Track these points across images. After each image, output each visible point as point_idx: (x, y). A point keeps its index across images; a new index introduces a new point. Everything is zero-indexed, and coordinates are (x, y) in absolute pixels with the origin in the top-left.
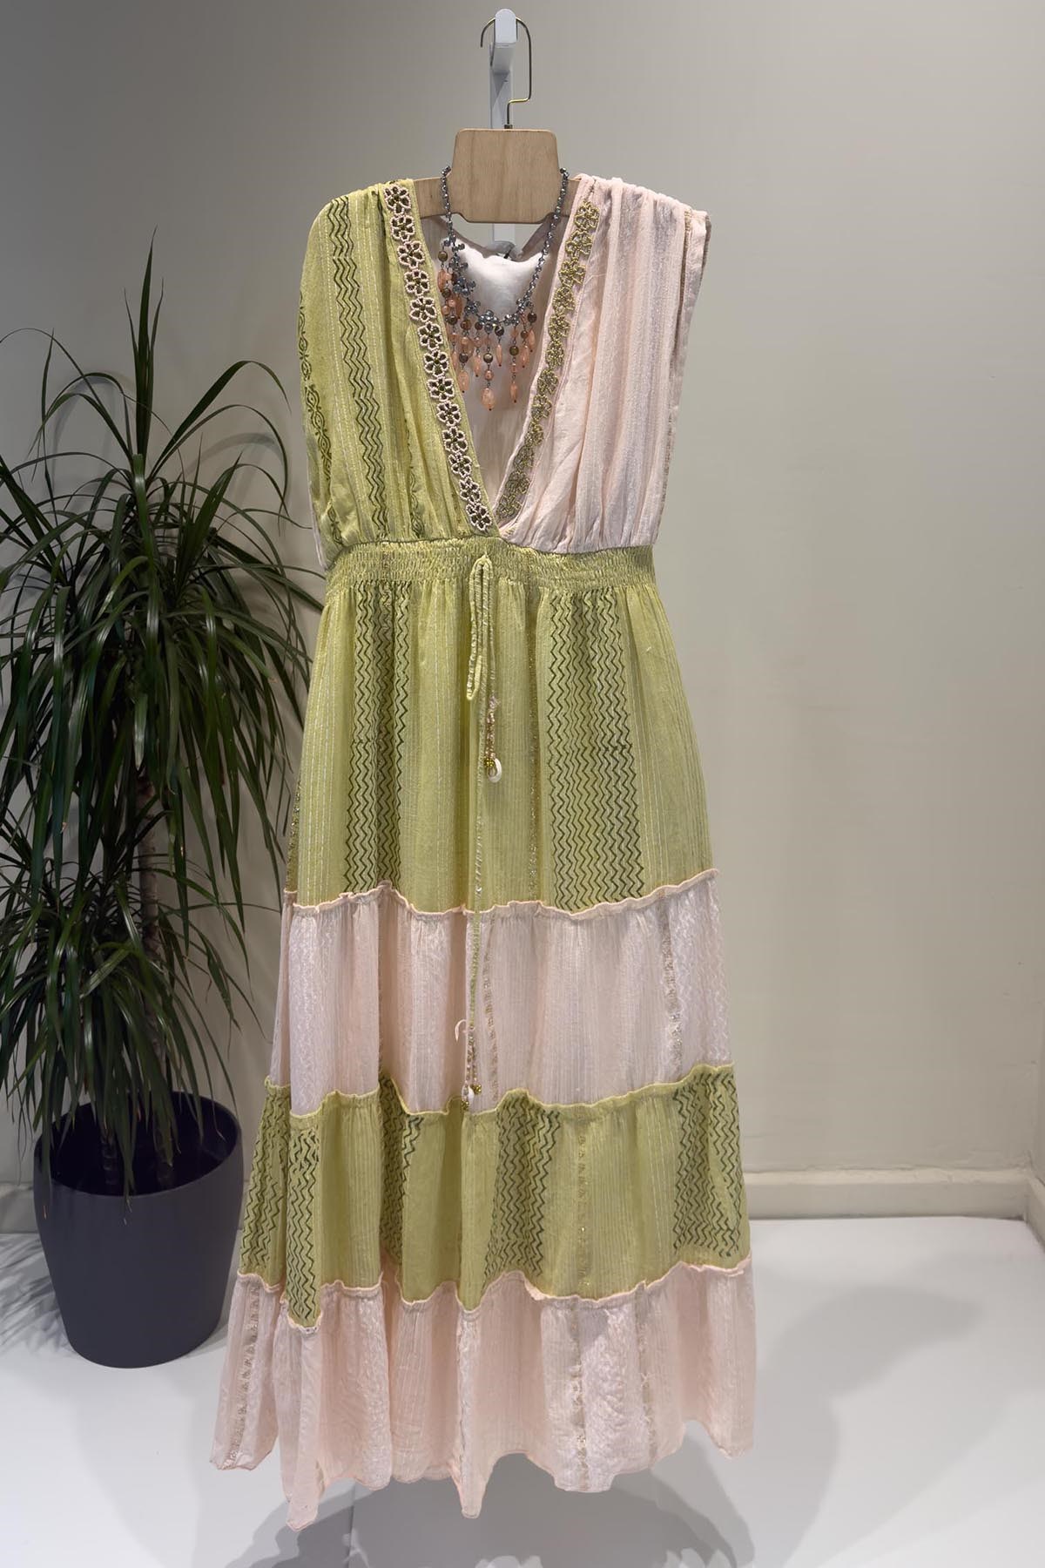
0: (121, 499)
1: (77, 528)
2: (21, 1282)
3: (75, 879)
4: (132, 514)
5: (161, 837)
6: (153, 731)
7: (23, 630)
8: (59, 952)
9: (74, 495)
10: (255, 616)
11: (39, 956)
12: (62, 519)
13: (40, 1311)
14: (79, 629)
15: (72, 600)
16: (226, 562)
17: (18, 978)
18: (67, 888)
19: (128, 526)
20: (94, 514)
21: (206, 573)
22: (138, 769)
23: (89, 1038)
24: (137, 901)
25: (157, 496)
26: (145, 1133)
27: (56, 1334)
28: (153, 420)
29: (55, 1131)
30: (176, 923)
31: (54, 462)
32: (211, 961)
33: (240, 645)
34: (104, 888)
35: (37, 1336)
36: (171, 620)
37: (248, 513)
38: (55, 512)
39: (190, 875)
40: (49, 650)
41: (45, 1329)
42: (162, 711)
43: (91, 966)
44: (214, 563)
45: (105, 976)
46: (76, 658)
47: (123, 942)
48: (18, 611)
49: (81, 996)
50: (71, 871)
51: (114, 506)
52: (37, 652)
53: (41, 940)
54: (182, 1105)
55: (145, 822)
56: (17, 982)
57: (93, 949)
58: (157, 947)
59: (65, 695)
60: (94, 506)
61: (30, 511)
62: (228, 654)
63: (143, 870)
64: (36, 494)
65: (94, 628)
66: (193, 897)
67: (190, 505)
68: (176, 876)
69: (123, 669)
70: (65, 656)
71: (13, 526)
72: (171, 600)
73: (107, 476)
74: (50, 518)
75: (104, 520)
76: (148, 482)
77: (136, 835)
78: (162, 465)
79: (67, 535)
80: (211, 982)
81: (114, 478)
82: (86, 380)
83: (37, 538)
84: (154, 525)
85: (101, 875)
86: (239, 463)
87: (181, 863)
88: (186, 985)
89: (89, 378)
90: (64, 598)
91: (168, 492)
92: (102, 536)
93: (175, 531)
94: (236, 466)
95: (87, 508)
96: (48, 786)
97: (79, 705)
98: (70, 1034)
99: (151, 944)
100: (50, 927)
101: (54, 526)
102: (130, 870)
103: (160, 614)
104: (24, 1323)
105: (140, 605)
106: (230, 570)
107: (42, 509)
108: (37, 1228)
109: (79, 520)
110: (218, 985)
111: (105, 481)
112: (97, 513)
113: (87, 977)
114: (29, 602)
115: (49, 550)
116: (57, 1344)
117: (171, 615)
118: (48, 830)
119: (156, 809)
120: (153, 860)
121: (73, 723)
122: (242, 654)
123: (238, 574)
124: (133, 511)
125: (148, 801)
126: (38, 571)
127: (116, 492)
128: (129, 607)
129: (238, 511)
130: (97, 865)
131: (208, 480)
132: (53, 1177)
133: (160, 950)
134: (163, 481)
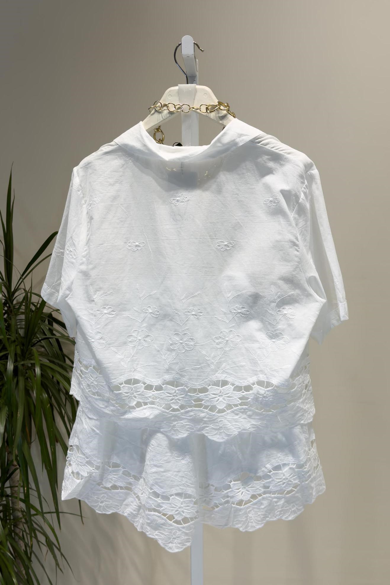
4: (6, 309)
21: (42, 339)
32: (47, 540)
36: (23, 365)
39: (31, 502)
80: (48, 551)
84: (16, 315)
103: (16, 361)
105: (6, 357)
110: (51, 552)
117: (22, 363)
124: (7, 307)
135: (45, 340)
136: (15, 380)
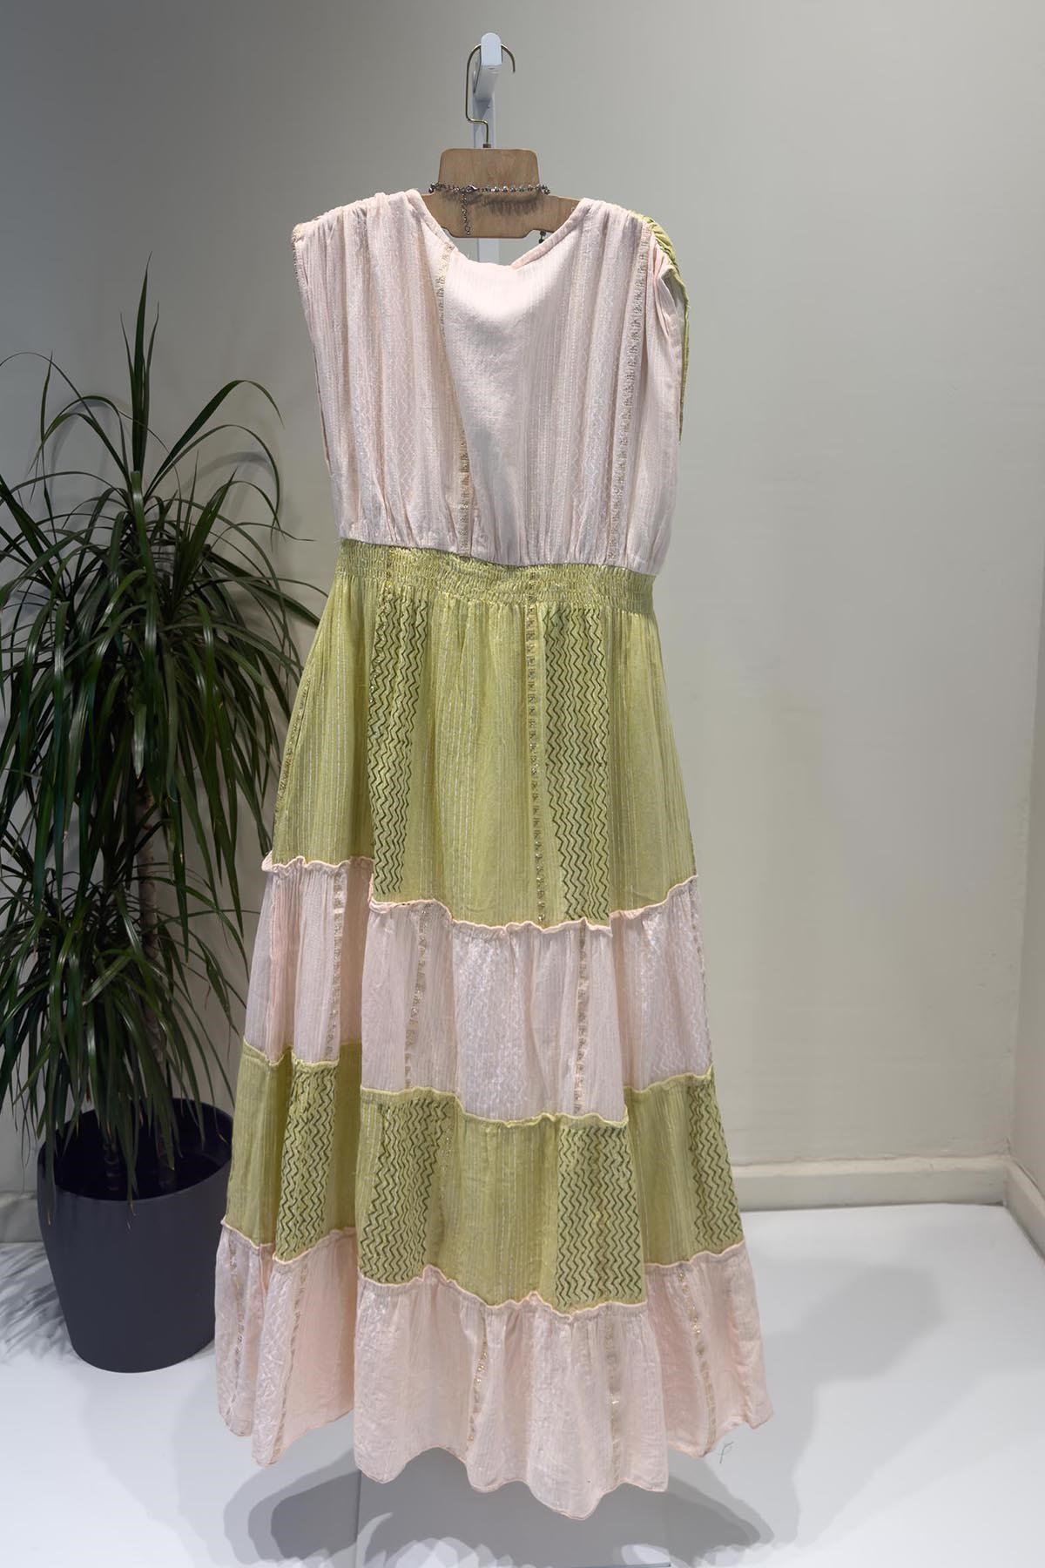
0: (118, 516)
1: (74, 545)
2: (23, 1291)
3: (76, 889)
4: (128, 532)
5: (159, 848)
6: (152, 742)
7: (24, 645)
8: (62, 960)
9: (71, 514)
10: (250, 628)
11: (41, 965)
12: (60, 537)
13: (44, 1318)
14: (78, 643)
15: (71, 615)
16: (221, 576)
17: (21, 986)
18: (68, 897)
19: (125, 542)
20: (92, 530)
21: (202, 586)
22: (138, 777)
23: (92, 1045)
24: (136, 910)
25: (153, 514)
26: (147, 1138)
27: (61, 1339)
28: (149, 436)
29: (58, 1137)
30: (175, 931)
31: (52, 481)
32: (210, 968)
33: (236, 656)
34: (104, 898)
35: (42, 1342)
36: (168, 633)
37: (241, 527)
38: (54, 531)
39: (188, 883)
40: (49, 664)
41: (49, 1336)
42: (160, 722)
43: (94, 974)
44: (210, 577)
45: (107, 983)
46: (76, 671)
47: (124, 948)
48: (18, 627)
49: (84, 1003)
50: (72, 881)
51: (111, 524)
52: (37, 666)
53: (42, 950)
54: (184, 1110)
55: (143, 833)
56: (20, 991)
57: (94, 957)
58: (156, 955)
59: (65, 708)
60: (92, 524)
61: (30, 529)
62: (223, 666)
63: (143, 879)
64: (36, 513)
65: (93, 642)
66: (192, 903)
67: (186, 522)
68: (176, 883)
69: (122, 682)
70: (66, 669)
71: (13, 544)
72: (168, 613)
73: (103, 495)
74: (50, 537)
75: (102, 538)
76: (146, 499)
77: (135, 846)
78: (158, 482)
79: (64, 553)
80: (210, 988)
81: (110, 497)
82: (83, 402)
83: (37, 555)
84: (150, 542)
85: (101, 884)
86: (233, 480)
87: (180, 870)
88: (184, 992)
89: (85, 401)
90: (64, 612)
91: (164, 510)
92: (100, 554)
93: (171, 549)
94: (230, 483)
95: (85, 526)
96: (49, 797)
97: (79, 717)
98: (73, 1040)
99: (151, 952)
100: (51, 935)
101: (53, 543)
102: (129, 879)
103: (158, 628)
104: (30, 1330)
105: (137, 619)
106: (224, 583)
107: (43, 528)
108: (41, 1238)
109: (77, 537)
110: (216, 991)
111: (103, 499)
112: (95, 530)
113: (88, 985)
114: (29, 619)
115: (48, 567)
116: (62, 1350)
117: (170, 627)
118: (49, 839)
119: (154, 820)
120: (153, 868)
121: (74, 734)
122: (237, 664)
123: (233, 588)
124: (130, 528)
125: (145, 811)
126: (38, 587)
127: (113, 510)
128: (127, 620)
129: (232, 525)
130: (97, 875)
131: (202, 498)
132: (56, 1184)
133: (160, 958)
134: (159, 500)
135: (207, 587)
136: (156, 660)
